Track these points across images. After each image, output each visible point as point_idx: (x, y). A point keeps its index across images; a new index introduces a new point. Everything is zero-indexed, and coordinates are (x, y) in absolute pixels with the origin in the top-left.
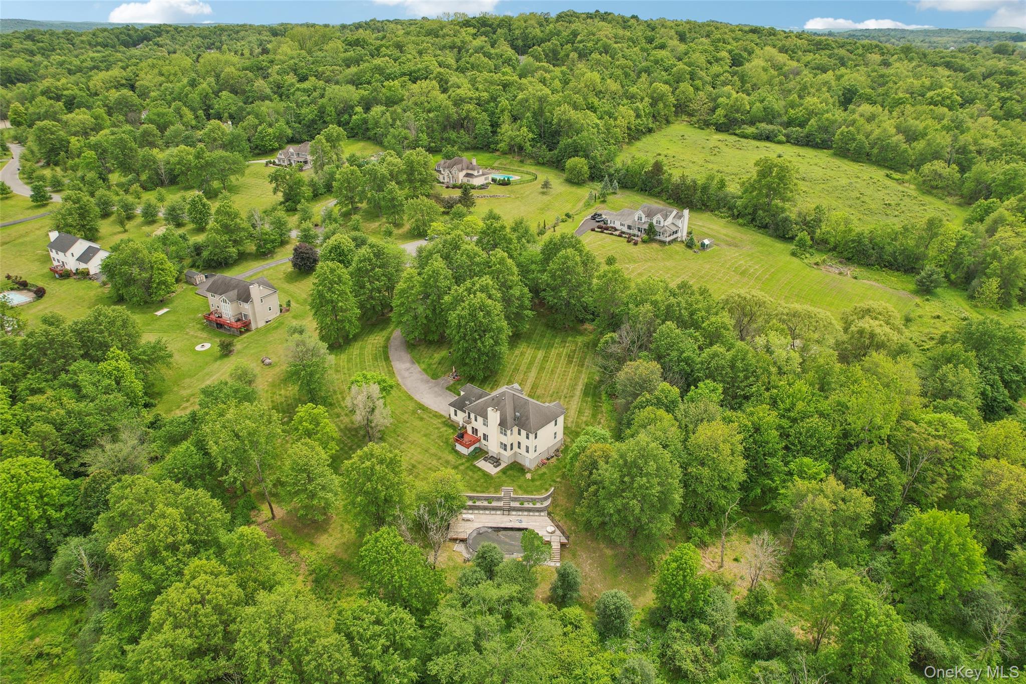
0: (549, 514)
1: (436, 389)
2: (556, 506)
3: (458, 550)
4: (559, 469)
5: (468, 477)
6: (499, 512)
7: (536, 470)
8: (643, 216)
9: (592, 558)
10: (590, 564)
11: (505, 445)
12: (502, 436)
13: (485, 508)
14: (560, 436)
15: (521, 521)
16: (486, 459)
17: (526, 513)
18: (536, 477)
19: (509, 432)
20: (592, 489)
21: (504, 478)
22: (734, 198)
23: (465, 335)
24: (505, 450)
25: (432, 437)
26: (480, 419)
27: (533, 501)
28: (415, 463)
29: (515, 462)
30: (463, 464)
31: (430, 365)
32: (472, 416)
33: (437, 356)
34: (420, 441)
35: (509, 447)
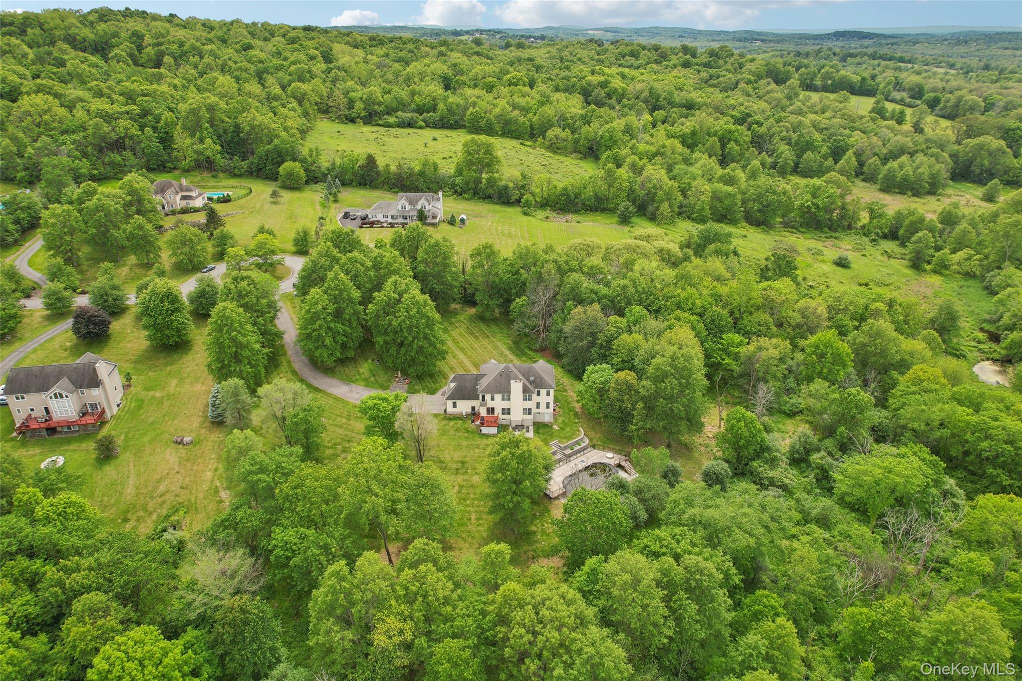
0: (593, 448)
2: (595, 440)
7: (556, 421)
8: (407, 205)
11: (530, 410)
12: (527, 402)
15: (583, 462)
16: (513, 430)
17: (582, 454)
18: (560, 425)
19: (533, 396)
21: (542, 436)
22: (450, 177)
24: (530, 414)
26: (498, 396)
27: (577, 443)
29: (540, 422)
32: (488, 397)
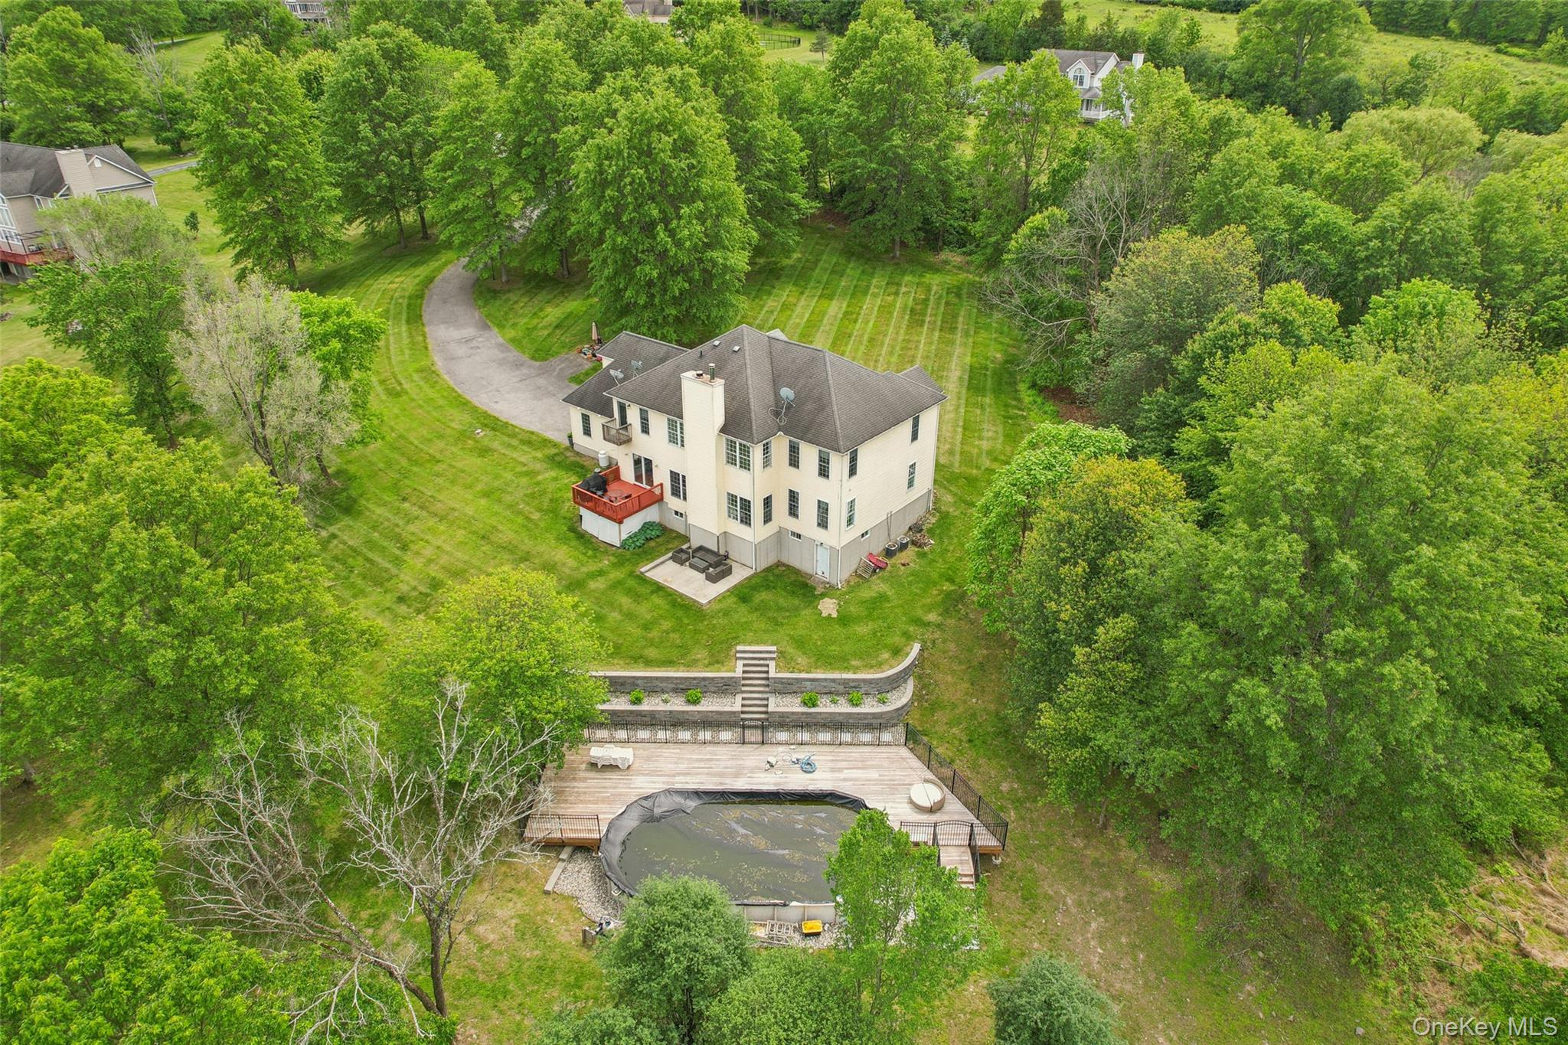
0: (912, 737)
1: (541, 381)
2: (934, 707)
3: (567, 887)
4: (930, 583)
5: (614, 616)
6: (726, 735)
7: (852, 588)
9: (1103, 908)
10: (1101, 937)
11: (746, 505)
12: (735, 471)
13: (676, 722)
14: (925, 480)
15: (808, 767)
16: (681, 557)
17: (825, 736)
18: (853, 609)
19: (757, 454)
20: (1114, 629)
21: (742, 613)
23: (620, 208)
24: (746, 520)
25: (508, 498)
26: (659, 422)
27: (848, 690)
28: (440, 576)
29: (779, 564)
30: (601, 573)
31: (529, 331)
32: (633, 415)
33: (553, 313)
34: (470, 511)
35: (757, 511)
